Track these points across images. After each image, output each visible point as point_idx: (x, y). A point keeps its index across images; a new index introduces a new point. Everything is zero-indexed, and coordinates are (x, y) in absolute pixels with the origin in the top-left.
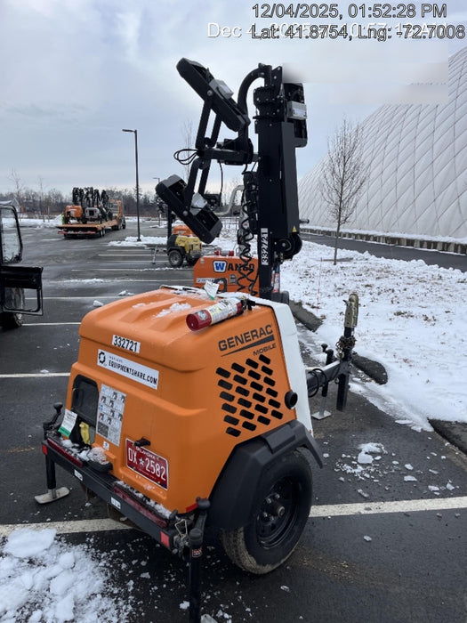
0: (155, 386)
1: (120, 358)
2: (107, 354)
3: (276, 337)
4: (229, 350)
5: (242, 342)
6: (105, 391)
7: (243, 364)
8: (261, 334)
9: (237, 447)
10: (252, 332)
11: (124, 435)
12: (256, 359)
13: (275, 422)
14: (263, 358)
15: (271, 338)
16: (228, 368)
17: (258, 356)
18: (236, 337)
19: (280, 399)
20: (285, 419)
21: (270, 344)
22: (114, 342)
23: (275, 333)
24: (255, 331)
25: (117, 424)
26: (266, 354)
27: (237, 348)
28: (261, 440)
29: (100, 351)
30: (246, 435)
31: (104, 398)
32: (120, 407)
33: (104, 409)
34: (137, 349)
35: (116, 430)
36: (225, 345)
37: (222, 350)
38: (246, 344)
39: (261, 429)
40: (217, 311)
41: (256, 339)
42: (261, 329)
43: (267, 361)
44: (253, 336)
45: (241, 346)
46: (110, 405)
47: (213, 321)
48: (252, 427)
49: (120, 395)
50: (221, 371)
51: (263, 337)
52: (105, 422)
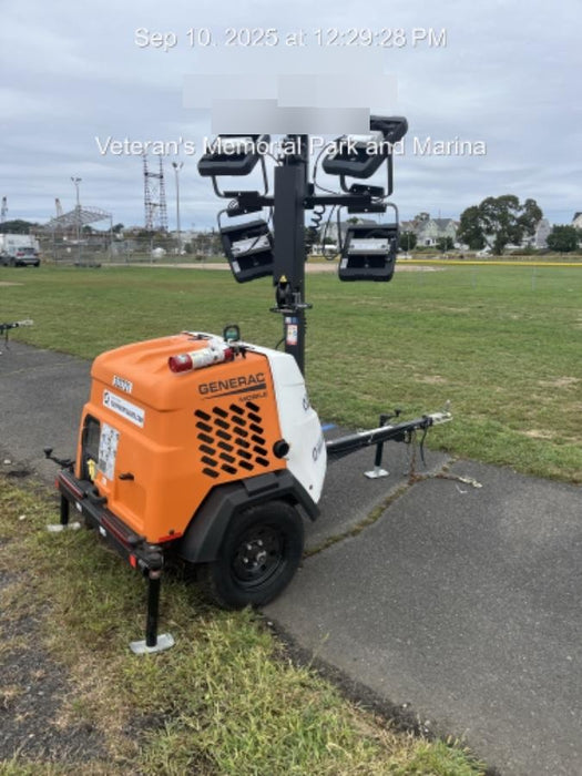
0: (141, 424)
1: (120, 399)
2: (111, 395)
3: (268, 386)
4: (210, 394)
5: (227, 388)
6: (105, 429)
7: (226, 408)
8: (250, 382)
9: (214, 489)
10: (239, 379)
11: (117, 470)
12: (242, 405)
13: (259, 469)
14: (250, 405)
15: (263, 386)
16: (209, 411)
17: (245, 403)
18: (220, 383)
19: (268, 446)
20: (271, 468)
21: (261, 392)
22: (114, 382)
23: (267, 382)
24: (244, 378)
25: (111, 461)
26: (254, 402)
27: (219, 392)
28: (240, 483)
29: (106, 391)
30: (225, 477)
31: (104, 435)
32: (114, 444)
33: (103, 446)
34: (130, 390)
35: (111, 466)
36: (205, 389)
37: (202, 393)
38: (231, 390)
39: (242, 473)
40: (200, 355)
41: (244, 386)
42: (251, 377)
43: (256, 408)
44: (240, 383)
45: (224, 391)
46: (108, 443)
47: (194, 366)
48: (232, 471)
49: (116, 432)
50: (199, 413)
51: (253, 384)
52: (104, 459)
